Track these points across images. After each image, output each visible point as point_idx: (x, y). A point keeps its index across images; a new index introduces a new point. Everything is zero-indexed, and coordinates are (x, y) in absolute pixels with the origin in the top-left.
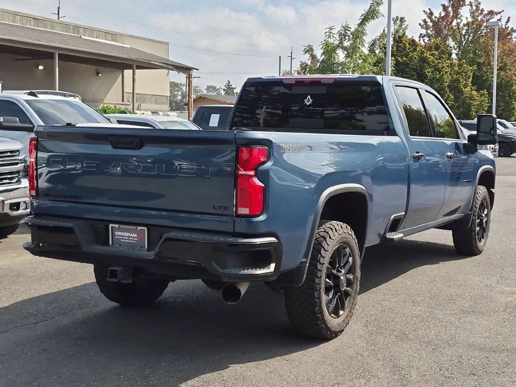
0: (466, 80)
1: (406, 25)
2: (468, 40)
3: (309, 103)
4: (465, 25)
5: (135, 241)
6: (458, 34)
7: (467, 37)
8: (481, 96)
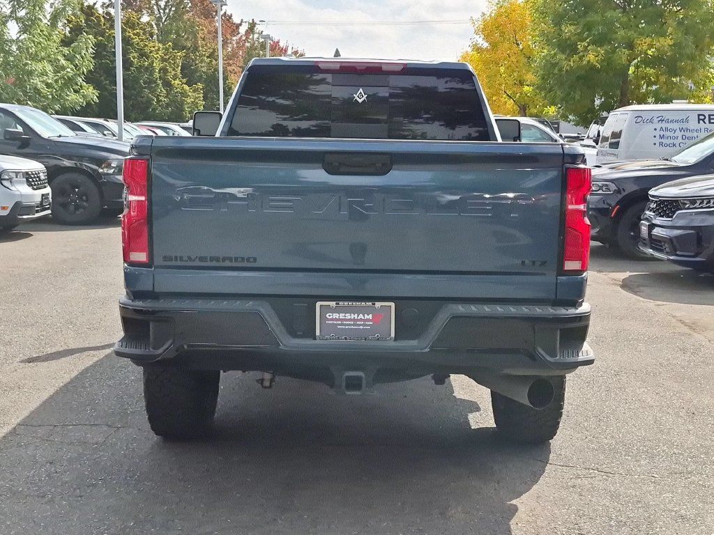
0: (174, 70)
2: (168, 16)
3: (363, 99)
5: (369, 325)
6: (155, 7)
7: (167, 11)
8: (194, 91)
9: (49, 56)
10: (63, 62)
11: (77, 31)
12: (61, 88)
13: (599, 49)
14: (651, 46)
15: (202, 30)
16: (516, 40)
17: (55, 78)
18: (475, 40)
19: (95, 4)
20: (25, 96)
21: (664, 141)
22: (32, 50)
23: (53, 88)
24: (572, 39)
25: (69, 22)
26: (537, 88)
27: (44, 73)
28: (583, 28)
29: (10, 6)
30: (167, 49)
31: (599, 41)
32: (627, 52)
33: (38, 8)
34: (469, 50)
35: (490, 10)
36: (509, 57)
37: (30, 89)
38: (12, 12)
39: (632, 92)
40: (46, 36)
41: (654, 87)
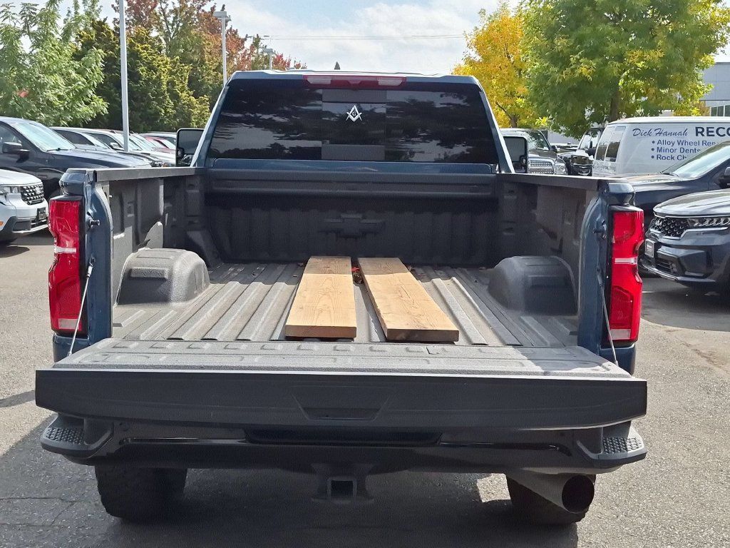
0: (181, 82)
1: (99, 7)
2: (177, 30)
3: (357, 117)
4: (171, 12)
6: (164, 23)
7: (175, 26)
8: (201, 103)
9: (60, 70)
10: (74, 75)
11: (88, 45)
12: (73, 101)
13: (591, 61)
14: (641, 59)
15: (209, 44)
16: (508, 54)
17: (67, 91)
18: (468, 53)
19: (105, 19)
20: (38, 108)
21: (663, 154)
22: (45, 64)
23: (65, 100)
24: (565, 51)
25: (81, 37)
26: (530, 100)
27: (56, 86)
28: (575, 41)
29: (22, 22)
30: (175, 63)
31: (590, 54)
32: (618, 64)
33: (50, 24)
34: (462, 63)
35: (482, 25)
36: (501, 69)
37: (43, 101)
38: (24, 27)
39: (622, 104)
40: (58, 50)
41: (643, 99)
